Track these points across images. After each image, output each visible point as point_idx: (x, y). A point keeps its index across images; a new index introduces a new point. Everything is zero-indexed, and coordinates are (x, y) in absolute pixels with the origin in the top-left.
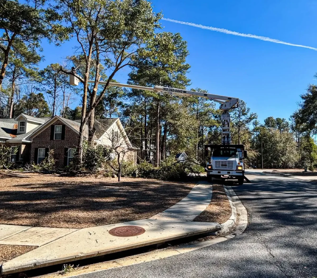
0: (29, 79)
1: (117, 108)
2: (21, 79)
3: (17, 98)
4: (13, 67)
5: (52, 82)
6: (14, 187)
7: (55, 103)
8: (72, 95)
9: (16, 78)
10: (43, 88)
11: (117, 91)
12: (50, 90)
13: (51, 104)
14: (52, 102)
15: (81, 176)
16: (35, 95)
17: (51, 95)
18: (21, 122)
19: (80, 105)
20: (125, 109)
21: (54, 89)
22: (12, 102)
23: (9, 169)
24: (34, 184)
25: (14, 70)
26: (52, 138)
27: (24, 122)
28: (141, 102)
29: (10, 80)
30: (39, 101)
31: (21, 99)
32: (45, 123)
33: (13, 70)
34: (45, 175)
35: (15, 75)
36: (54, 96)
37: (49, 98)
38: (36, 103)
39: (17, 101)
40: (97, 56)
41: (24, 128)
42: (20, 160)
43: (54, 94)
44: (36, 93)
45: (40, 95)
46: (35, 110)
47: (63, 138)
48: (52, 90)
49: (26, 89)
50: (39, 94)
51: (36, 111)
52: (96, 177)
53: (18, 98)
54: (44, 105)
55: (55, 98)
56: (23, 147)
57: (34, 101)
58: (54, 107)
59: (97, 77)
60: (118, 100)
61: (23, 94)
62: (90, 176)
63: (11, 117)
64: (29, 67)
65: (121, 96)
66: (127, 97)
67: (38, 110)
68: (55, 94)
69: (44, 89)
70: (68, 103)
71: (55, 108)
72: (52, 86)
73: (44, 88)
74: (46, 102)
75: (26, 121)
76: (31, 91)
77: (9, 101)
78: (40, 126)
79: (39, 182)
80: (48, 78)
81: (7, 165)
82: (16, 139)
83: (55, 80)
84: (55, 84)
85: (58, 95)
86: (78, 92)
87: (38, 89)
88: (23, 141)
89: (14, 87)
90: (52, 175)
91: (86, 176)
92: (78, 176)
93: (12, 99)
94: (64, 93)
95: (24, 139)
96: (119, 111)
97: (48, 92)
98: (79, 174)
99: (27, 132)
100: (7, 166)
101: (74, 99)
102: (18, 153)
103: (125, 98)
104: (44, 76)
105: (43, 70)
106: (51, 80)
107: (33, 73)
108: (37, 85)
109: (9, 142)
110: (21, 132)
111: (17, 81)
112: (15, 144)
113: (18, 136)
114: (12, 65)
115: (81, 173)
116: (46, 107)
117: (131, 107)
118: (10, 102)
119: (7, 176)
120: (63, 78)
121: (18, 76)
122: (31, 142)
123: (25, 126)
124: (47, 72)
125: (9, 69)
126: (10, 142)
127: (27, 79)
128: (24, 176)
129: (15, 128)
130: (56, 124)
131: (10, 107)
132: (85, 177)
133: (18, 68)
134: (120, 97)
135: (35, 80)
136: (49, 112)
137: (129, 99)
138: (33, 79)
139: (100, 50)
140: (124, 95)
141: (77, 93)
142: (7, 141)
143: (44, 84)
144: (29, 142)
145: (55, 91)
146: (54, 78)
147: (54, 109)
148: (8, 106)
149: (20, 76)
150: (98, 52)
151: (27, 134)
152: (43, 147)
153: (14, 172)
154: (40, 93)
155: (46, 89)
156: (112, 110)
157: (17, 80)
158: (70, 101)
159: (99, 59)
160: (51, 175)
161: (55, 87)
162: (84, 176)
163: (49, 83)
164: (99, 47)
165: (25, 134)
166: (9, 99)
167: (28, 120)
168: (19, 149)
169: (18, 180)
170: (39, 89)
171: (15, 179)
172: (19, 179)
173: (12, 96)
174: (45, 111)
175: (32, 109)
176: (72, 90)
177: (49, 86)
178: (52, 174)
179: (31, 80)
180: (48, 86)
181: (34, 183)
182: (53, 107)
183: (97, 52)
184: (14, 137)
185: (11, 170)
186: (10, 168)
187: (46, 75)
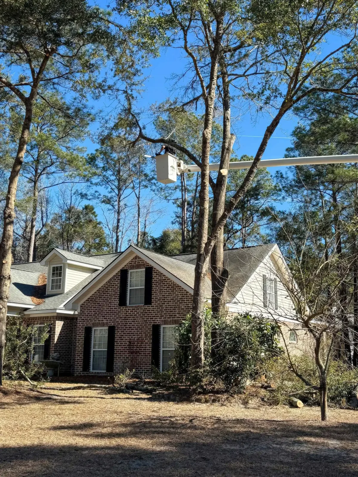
0: (66, 174)
1: (259, 223)
2: (50, 176)
3: (42, 219)
4: (35, 152)
5: (113, 178)
6: (52, 432)
7: (120, 224)
8: (154, 203)
9: (41, 174)
10: (93, 192)
11: (258, 181)
12: (109, 195)
13: (111, 227)
14: (111, 222)
15: (206, 401)
16: (79, 212)
17: (111, 207)
18: (54, 268)
19: (173, 223)
20: (280, 224)
21: (117, 193)
22: (32, 227)
23: (31, 379)
24: (98, 425)
25: (38, 157)
26: (122, 302)
27: (61, 267)
28: (320, 204)
29: (31, 180)
30: (87, 223)
31: (49, 222)
32: (105, 267)
33: (35, 157)
34: (114, 396)
35: (40, 167)
36: (116, 207)
37: (107, 214)
38: (81, 227)
39: (41, 226)
40: (224, 88)
41: (60, 282)
42: (53, 359)
43: (116, 203)
44: (80, 205)
45: (88, 209)
46: (78, 244)
47: (148, 300)
48: (114, 194)
49: (60, 197)
50: (86, 208)
51: (79, 247)
52: (245, 403)
53: (45, 220)
54: (96, 231)
55: (119, 213)
56: (59, 325)
57: (75, 223)
58: (117, 233)
59: (227, 141)
60: (263, 203)
61: (54, 209)
62: (230, 402)
63: (31, 260)
64: (67, 148)
65: (268, 193)
66: (283, 193)
67: (83, 243)
68: (119, 204)
69: (97, 194)
70: (147, 223)
71: (120, 234)
72: (114, 187)
73: (96, 192)
74: (100, 223)
75: (64, 264)
76: (69, 202)
77: (26, 227)
78: (94, 275)
79: (108, 418)
80: (104, 169)
81: (27, 370)
82: (42, 307)
83: (119, 171)
84: (119, 182)
85: (125, 205)
86: (167, 195)
87: (83, 196)
88: (58, 311)
89: (37, 193)
90: (130, 396)
91: (219, 401)
92: (199, 401)
93: (32, 222)
94: (138, 198)
95: (62, 306)
96: (264, 231)
97: (104, 202)
98: (200, 393)
99: (66, 290)
100: (26, 373)
101: (160, 211)
102: (48, 341)
103: (280, 198)
104: (96, 165)
105: (94, 152)
106: (109, 173)
107: (75, 159)
108: (82, 187)
109: (29, 315)
110: (55, 291)
111: (44, 182)
112: (42, 319)
113: (47, 300)
114: (32, 148)
115: (205, 392)
116: (99, 235)
117: (295, 218)
118: (28, 230)
119: (30, 398)
120: (135, 166)
121: (44, 169)
122: (76, 313)
123: (62, 277)
124: (102, 156)
125: (27, 157)
126: (31, 316)
127: (63, 174)
128: (66, 399)
129: (40, 284)
130: (132, 267)
131: (30, 240)
132: (217, 404)
133: (46, 152)
134: (268, 195)
135: (79, 175)
136: (108, 245)
137: (289, 199)
138: (75, 173)
139: (230, 75)
140: (276, 190)
141: (166, 197)
142: (26, 313)
143: (96, 184)
144: (72, 313)
145: (119, 196)
146: (117, 169)
147: (117, 237)
148: (24, 237)
149: (48, 168)
150: (227, 80)
151: (67, 294)
152: (103, 325)
153: (43, 386)
154: (88, 205)
155: (100, 195)
156: (248, 230)
157: (44, 177)
158: (150, 218)
159: (230, 95)
160: (127, 395)
161: (119, 189)
162: (214, 401)
163: (106, 181)
164: (229, 67)
165: (63, 295)
166: (26, 221)
167: (68, 262)
168: (52, 331)
169: (56, 408)
170: (86, 195)
171: (50, 406)
172: (58, 407)
173: (34, 213)
174: (98, 244)
175: (71, 241)
176: (154, 191)
177: (107, 188)
178: (129, 393)
179: (71, 176)
180: (104, 186)
181: (97, 419)
182: (114, 234)
183: (224, 81)
184: (39, 304)
185: (35, 383)
186: (34, 378)
187: (100, 163)
